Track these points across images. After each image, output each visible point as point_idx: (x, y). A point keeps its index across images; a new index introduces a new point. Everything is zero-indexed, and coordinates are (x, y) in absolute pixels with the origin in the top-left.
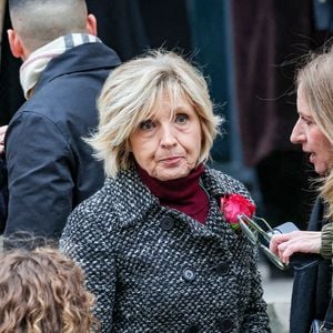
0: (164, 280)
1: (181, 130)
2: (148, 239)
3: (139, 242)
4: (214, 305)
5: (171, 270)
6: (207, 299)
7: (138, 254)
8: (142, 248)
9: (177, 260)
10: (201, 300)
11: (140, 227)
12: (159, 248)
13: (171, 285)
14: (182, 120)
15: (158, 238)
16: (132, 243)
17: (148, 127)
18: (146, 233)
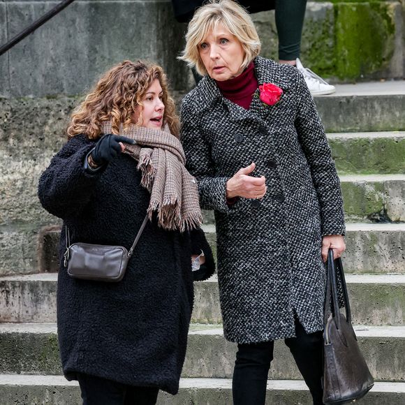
0: (224, 142)
1: (223, 49)
2: (217, 117)
3: (210, 119)
4: (260, 154)
5: (229, 135)
6: (254, 151)
7: (209, 127)
8: (212, 123)
9: (233, 129)
10: (250, 152)
11: (212, 111)
12: (223, 122)
13: (229, 145)
14: (223, 42)
15: (223, 116)
16: (206, 120)
17: (204, 47)
18: (215, 114)
